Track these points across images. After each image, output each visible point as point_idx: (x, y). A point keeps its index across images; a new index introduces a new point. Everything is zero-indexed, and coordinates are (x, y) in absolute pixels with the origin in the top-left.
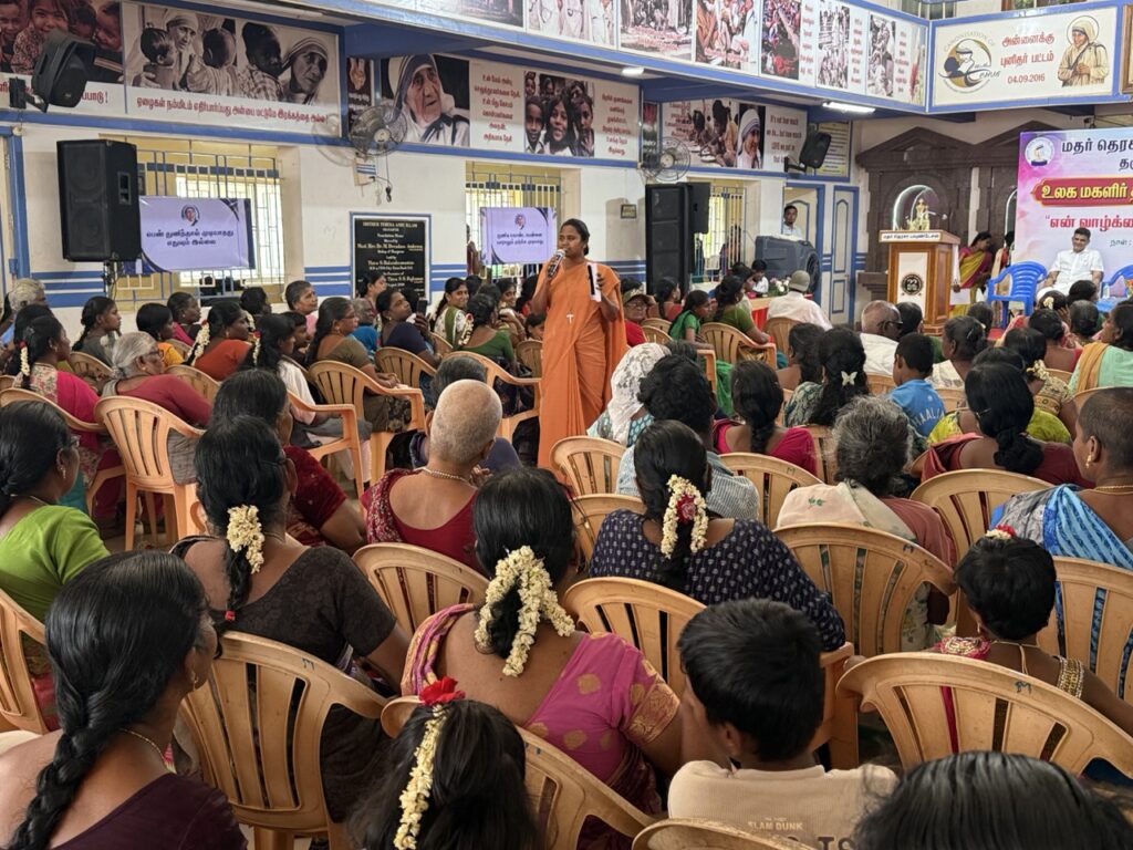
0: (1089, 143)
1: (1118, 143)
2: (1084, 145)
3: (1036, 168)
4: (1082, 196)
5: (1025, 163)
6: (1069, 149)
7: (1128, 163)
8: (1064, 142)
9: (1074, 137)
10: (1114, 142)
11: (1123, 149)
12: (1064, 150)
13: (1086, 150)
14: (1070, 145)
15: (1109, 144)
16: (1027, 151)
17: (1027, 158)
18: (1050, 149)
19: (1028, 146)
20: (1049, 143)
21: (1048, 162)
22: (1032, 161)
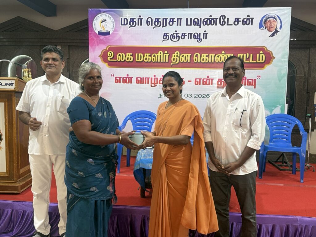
0: (140, 19)
1: (161, 20)
2: (136, 20)
3: (102, 37)
4: (137, 60)
5: (93, 32)
6: (126, 23)
7: (168, 36)
8: (121, 18)
9: (129, 15)
10: (158, 19)
11: (165, 25)
12: (122, 24)
13: (138, 25)
14: (126, 20)
15: (154, 21)
16: (94, 23)
17: (94, 29)
18: (111, 23)
19: (94, 20)
20: (111, 18)
21: (111, 33)
22: (98, 32)
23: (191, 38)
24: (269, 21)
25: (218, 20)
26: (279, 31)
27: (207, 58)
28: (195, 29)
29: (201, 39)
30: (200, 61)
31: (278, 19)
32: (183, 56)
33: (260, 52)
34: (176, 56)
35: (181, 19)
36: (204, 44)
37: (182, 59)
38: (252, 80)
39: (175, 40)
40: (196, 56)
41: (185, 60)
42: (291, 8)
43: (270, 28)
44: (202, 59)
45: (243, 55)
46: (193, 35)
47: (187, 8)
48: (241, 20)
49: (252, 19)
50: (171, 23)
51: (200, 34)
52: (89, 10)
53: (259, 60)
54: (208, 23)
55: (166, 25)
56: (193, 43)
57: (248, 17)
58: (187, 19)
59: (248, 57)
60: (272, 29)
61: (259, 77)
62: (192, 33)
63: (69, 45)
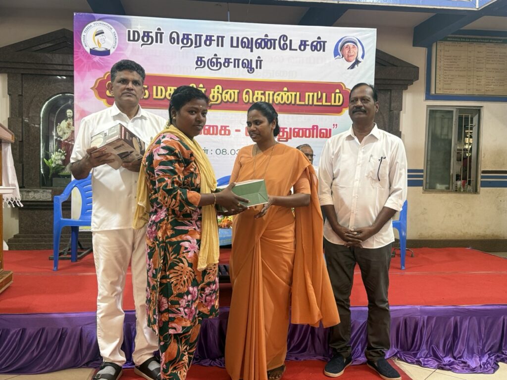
0: (159, 34)
1: (192, 37)
2: (153, 35)
3: (97, 58)
4: (155, 97)
5: (81, 50)
6: (136, 39)
7: (204, 62)
8: (129, 30)
9: (140, 25)
10: (188, 35)
11: (198, 45)
12: (129, 40)
13: (157, 42)
14: (136, 34)
15: (182, 37)
16: (84, 36)
17: (84, 45)
18: (112, 36)
19: (84, 30)
20: (111, 29)
21: (111, 52)
22: (90, 49)
23: (238, 67)
24: (347, 47)
25: (277, 42)
26: (360, 62)
27: (263, 97)
28: (243, 54)
29: (253, 69)
31: (359, 44)
32: (227, 93)
33: (335, 91)
34: (216, 92)
35: (223, 37)
36: (258, 76)
37: (225, 97)
38: (326, 130)
39: (215, 68)
40: (246, 94)
41: (231, 98)
42: (376, 29)
43: (348, 56)
44: (255, 97)
45: (313, 94)
46: (241, 62)
48: (309, 43)
49: (324, 42)
50: (208, 43)
51: (251, 60)
52: (75, 14)
53: (335, 102)
54: (263, 46)
55: (200, 45)
56: (241, 74)
57: (319, 40)
58: (232, 38)
59: (319, 96)
60: (351, 58)
61: (335, 127)
62: (240, 59)
63: (22, 72)
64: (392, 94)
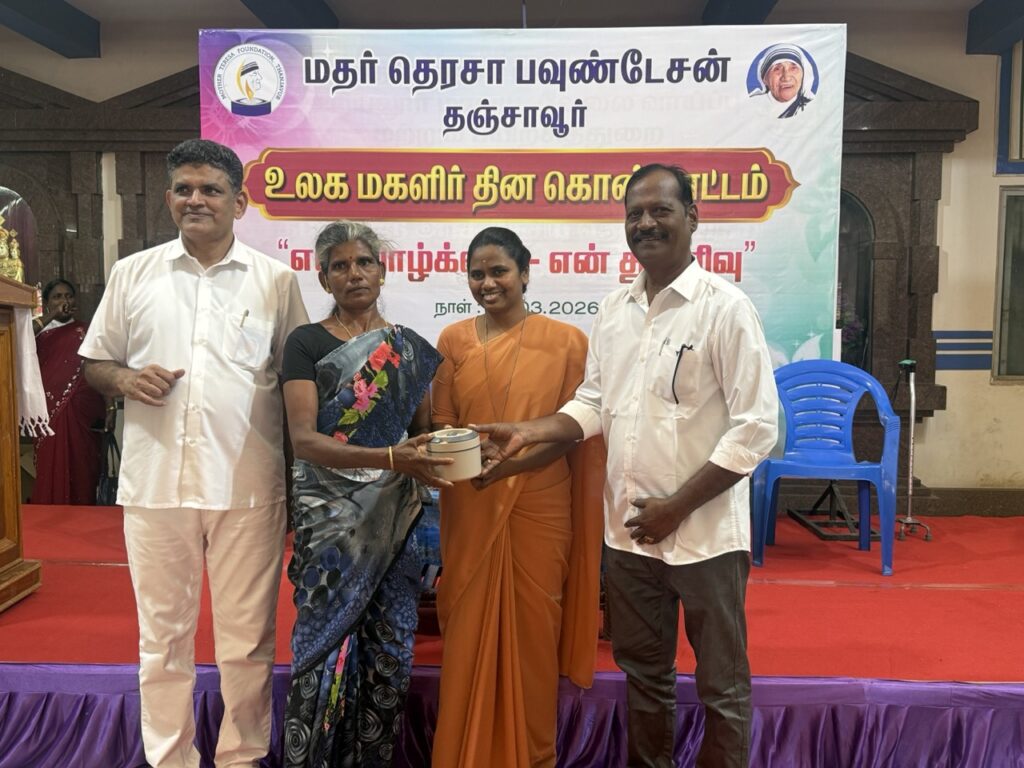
0: (369, 63)
1: (437, 66)
2: (356, 66)
3: (245, 121)
4: (361, 195)
5: (214, 106)
6: (322, 77)
7: (462, 117)
8: (307, 58)
9: (330, 47)
10: (427, 63)
11: (448, 82)
12: (308, 80)
13: (363, 81)
14: (322, 66)
15: (415, 68)
16: (219, 76)
17: (219, 95)
18: (274, 75)
19: (219, 65)
20: (272, 58)
21: (273, 107)
22: (233, 103)
23: (534, 125)
24: (777, 69)
25: (618, 66)
26: (808, 101)
27: (587, 187)
28: (544, 95)
29: (567, 127)
30: (566, 197)
31: (804, 60)
32: (509, 182)
33: (751, 166)
34: (486, 181)
35: (500, 63)
36: (577, 142)
37: (506, 190)
38: (730, 255)
39: (485, 129)
40: (551, 182)
41: (518, 193)
42: (845, 25)
43: (781, 89)
44: (570, 189)
45: (698, 176)
46: (539, 113)
47: (522, 27)
48: (690, 64)
49: (725, 61)
50: (469, 76)
51: (562, 109)
52: (200, 33)
53: (749, 193)
54: (587, 77)
55: (453, 83)
56: (541, 140)
57: (713, 57)
58: (520, 63)
59: (714, 182)
60: (787, 93)
61: (751, 247)
62: (537, 108)
63: (141, 150)
64: (918, 164)
